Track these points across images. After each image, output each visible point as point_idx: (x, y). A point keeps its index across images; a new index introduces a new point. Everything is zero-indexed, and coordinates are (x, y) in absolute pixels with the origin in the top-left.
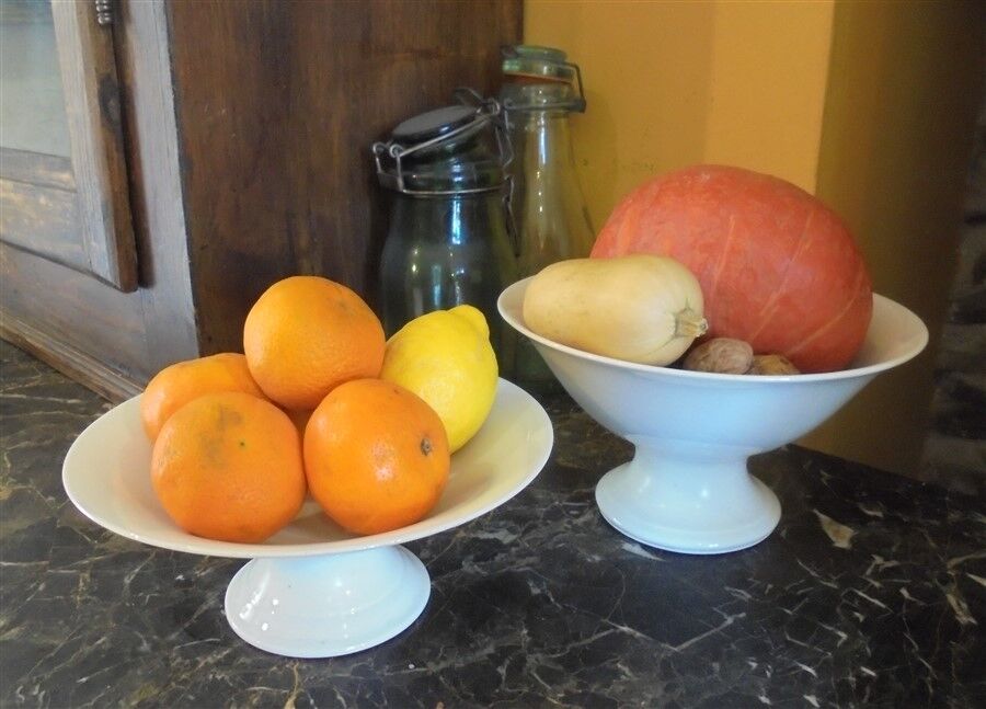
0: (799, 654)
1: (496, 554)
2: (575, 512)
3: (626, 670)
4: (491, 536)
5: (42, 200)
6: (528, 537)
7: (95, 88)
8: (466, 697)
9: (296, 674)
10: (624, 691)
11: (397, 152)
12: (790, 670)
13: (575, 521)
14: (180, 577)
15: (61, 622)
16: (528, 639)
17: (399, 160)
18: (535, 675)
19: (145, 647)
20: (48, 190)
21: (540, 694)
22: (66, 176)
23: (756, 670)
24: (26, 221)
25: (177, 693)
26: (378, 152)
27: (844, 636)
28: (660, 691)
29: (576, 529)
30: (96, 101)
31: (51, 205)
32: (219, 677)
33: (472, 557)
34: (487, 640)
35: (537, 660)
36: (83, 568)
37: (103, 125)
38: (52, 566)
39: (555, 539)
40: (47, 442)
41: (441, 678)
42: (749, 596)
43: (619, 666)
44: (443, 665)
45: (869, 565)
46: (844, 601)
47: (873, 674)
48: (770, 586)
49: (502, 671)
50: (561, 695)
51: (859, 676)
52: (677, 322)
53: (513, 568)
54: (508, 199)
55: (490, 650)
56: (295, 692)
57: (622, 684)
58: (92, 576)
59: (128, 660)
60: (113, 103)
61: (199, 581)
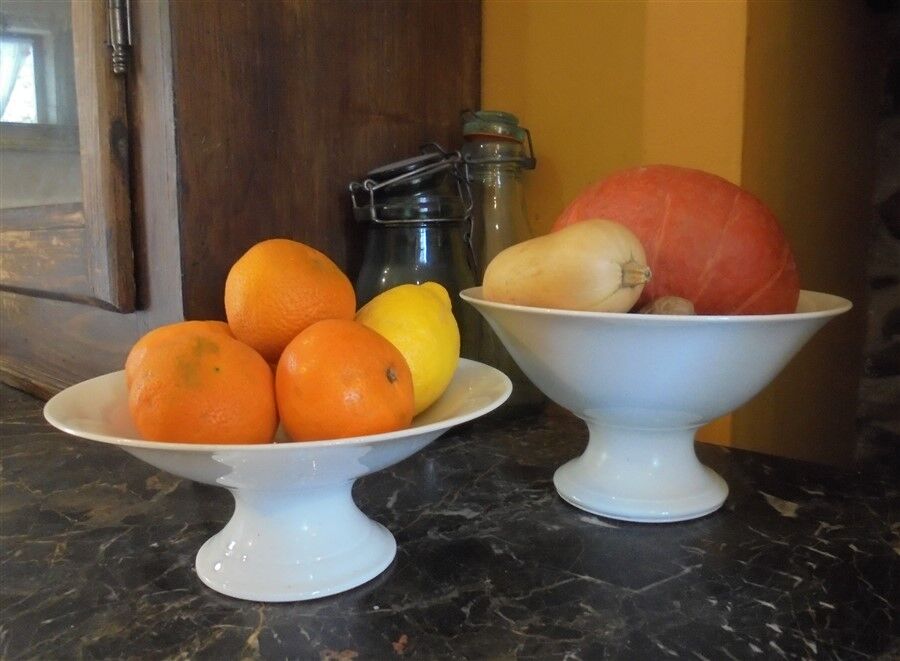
0: (759, 593)
1: (459, 526)
2: (535, 496)
3: (589, 608)
4: (455, 513)
5: (55, 242)
6: (490, 514)
7: (107, 128)
8: (430, 631)
9: (262, 615)
10: (587, 624)
11: (371, 187)
12: (750, 605)
13: (535, 502)
14: (155, 545)
15: (32, 579)
16: (491, 587)
17: (372, 192)
18: (500, 613)
19: (114, 596)
20: (60, 231)
21: (504, 628)
22: (77, 216)
23: (717, 606)
24: (39, 264)
25: (140, 630)
26: (354, 189)
27: (799, 579)
28: (623, 624)
29: (537, 508)
30: (107, 141)
31: (62, 244)
32: (184, 618)
33: (437, 528)
34: (451, 588)
35: (500, 601)
36: (61, 540)
37: (112, 161)
38: (29, 538)
39: (516, 515)
40: (40, 453)
41: (406, 617)
42: (703, 552)
43: (581, 605)
44: (407, 606)
45: (817, 528)
46: (795, 554)
47: (831, 607)
48: (724, 545)
49: (466, 610)
50: (526, 628)
51: (818, 609)
52: (623, 272)
53: (477, 536)
54: (469, 235)
55: (455, 594)
56: (260, 628)
57: (586, 618)
58: (68, 545)
59: (95, 606)
60: (122, 143)
61: (172, 547)
